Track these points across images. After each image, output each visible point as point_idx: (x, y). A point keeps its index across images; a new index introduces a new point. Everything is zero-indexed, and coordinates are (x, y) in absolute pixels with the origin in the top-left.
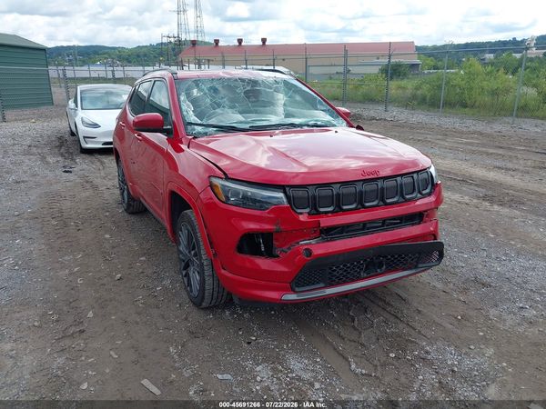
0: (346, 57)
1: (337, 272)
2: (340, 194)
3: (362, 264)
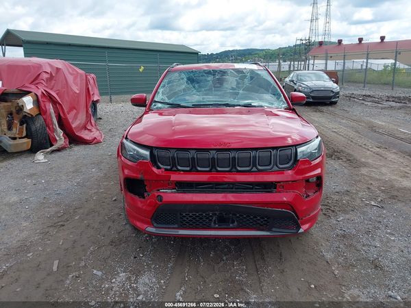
1: (187, 219)
2: (194, 158)
3: (211, 216)
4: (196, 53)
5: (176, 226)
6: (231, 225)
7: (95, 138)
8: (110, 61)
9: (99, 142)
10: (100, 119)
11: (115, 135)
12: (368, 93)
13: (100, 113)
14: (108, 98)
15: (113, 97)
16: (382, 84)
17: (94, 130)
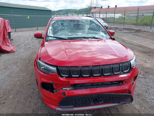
0: (138, 10)
1: (79, 102)
2: (81, 70)
3: (91, 100)
4: (50, 11)
5: (72, 106)
6: (100, 103)
7: (12, 50)
8: (14, 14)
9: (14, 52)
10: (13, 40)
11: (21, 48)
12: (116, 27)
13: (12, 37)
14: (14, 30)
15: (17, 29)
16: (119, 23)
17: (10, 45)
